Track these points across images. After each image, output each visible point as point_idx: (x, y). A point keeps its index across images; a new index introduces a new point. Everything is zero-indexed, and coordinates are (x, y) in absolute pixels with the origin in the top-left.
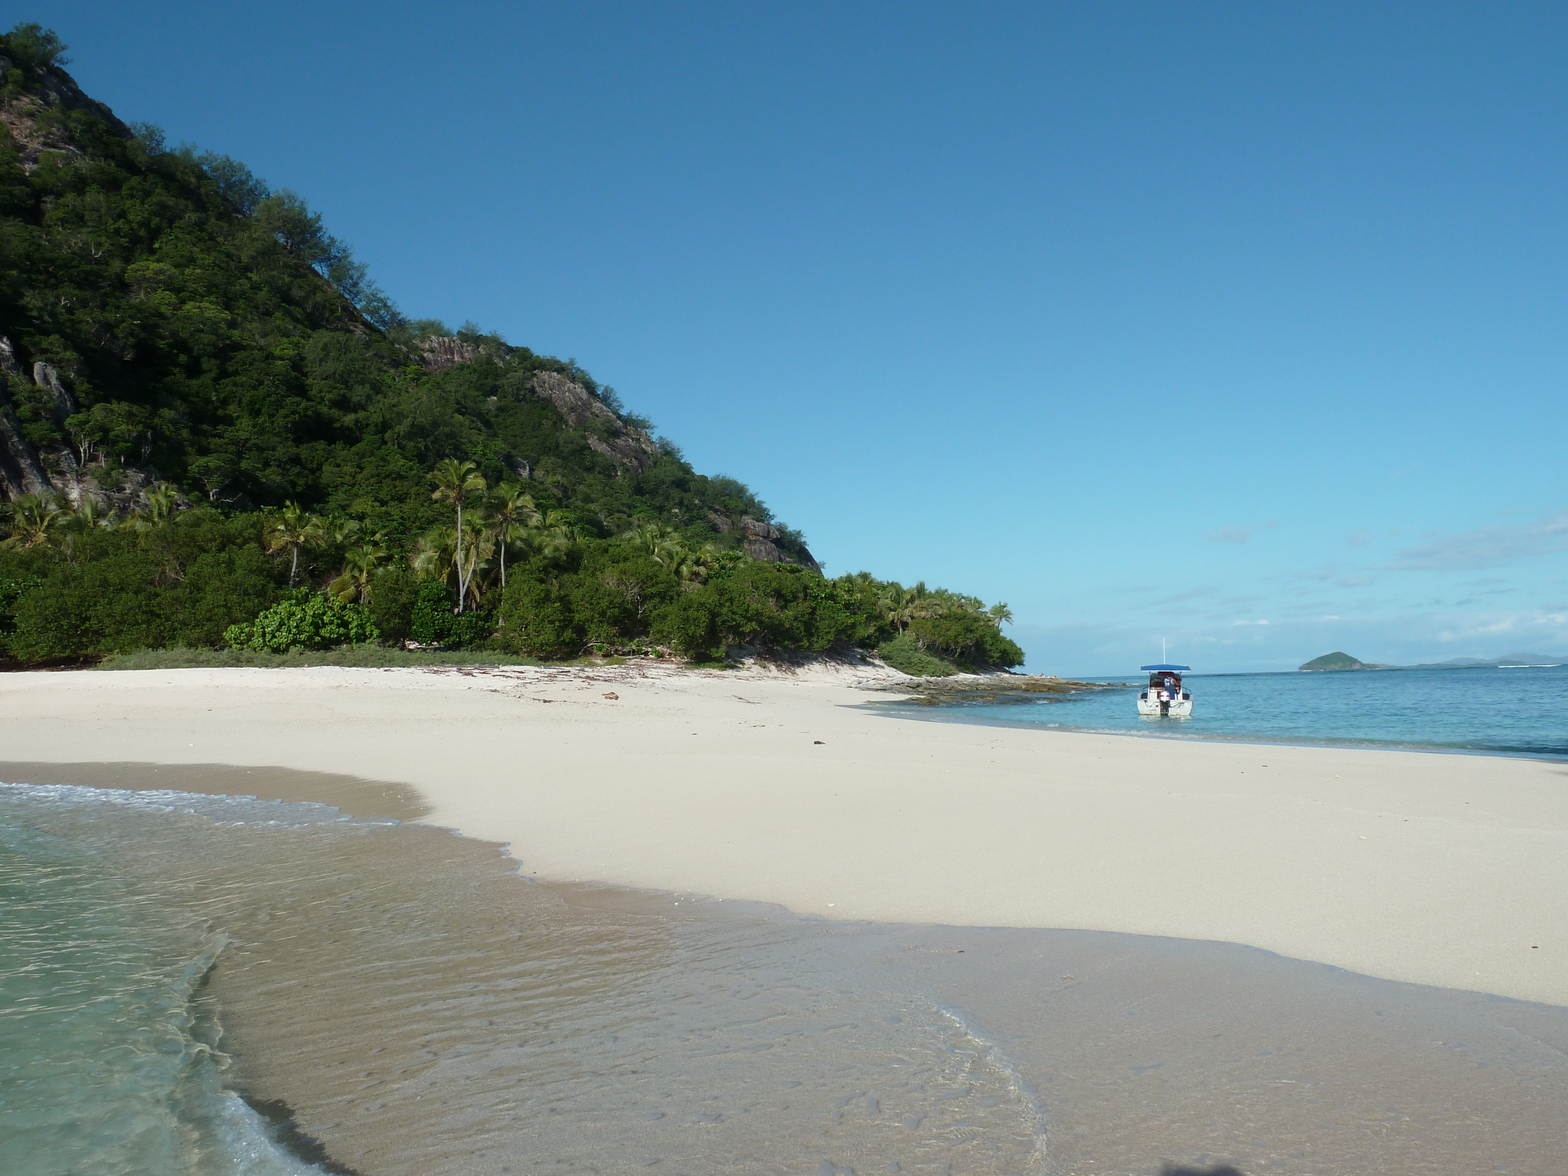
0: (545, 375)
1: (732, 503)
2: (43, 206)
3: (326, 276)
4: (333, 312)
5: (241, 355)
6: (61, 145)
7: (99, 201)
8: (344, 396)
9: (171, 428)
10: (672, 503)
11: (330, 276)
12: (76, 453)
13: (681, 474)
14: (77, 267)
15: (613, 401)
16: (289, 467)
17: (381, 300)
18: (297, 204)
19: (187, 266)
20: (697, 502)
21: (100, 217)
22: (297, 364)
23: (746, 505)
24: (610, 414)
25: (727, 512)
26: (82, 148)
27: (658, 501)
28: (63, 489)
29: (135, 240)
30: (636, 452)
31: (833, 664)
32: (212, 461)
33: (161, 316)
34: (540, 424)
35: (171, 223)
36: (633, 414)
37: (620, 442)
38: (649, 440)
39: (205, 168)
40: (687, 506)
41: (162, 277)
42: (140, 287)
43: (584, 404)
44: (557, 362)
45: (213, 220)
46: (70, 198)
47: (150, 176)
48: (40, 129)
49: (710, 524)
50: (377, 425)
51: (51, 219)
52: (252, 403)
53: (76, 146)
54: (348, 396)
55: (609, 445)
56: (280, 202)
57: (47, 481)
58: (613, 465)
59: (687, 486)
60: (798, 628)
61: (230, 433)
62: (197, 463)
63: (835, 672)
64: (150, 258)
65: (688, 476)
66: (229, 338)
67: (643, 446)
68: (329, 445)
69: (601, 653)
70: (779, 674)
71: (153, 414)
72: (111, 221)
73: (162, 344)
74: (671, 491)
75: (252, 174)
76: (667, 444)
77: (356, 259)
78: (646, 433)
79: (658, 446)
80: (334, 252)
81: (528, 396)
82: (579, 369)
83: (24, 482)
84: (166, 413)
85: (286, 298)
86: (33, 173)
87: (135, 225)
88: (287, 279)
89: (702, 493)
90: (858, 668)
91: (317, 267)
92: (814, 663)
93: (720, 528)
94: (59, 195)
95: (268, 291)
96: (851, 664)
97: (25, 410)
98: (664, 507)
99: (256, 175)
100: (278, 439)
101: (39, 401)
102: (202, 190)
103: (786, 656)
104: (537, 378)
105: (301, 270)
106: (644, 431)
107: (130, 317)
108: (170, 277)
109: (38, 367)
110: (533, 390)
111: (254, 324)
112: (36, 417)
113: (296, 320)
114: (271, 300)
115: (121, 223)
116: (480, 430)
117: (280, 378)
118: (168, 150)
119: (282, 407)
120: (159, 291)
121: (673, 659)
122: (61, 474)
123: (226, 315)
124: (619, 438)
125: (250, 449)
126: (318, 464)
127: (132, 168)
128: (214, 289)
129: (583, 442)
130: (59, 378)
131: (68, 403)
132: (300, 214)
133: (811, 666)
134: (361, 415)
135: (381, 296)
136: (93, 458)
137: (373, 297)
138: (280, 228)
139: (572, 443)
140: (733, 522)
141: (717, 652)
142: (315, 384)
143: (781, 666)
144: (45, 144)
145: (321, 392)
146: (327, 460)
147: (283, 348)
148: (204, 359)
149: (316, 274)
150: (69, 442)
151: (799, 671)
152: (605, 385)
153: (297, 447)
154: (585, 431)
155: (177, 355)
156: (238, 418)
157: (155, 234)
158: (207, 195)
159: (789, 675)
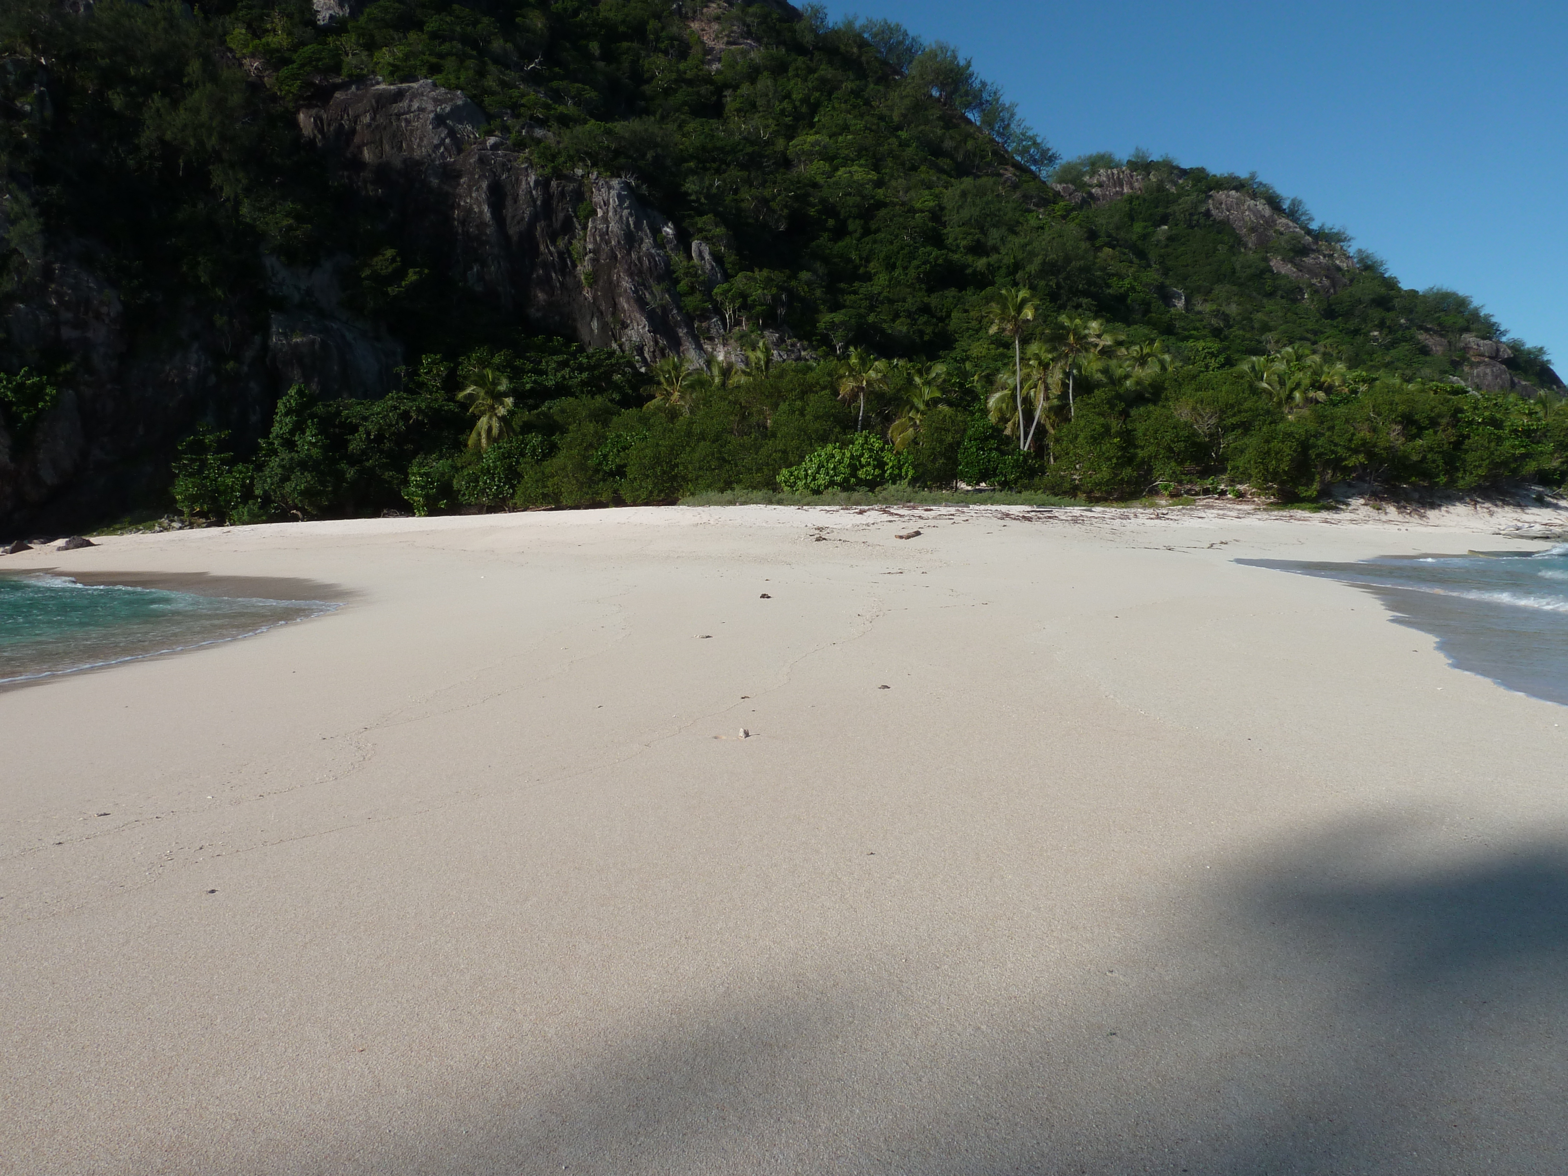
0: (1221, 195)
1: (1449, 320)
2: (724, 100)
3: (978, 123)
4: (983, 157)
5: (882, 212)
6: (741, 41)
7: (768, 86)
8: (978, 241)
9: (806, 289)
10: (1370, 325)
11: (983, 122)
12: (723, 319)
13: (1383, 291)
14: (742, 150)
15: (1302, 215)
16: (917, 317)
17: (1031, 138)
18: (949, 54)
19: (841, 134)
20: (1403, 321)
21: (769, 101)
22: (937, 215)
23: (1468, 321)
24: (1298, 230)
25: (1442, 330)
26: (758, 40)
27: (1352, 325)
28: (712, 353)
29: (798, 117)
30: (1328, 270)
31: (1487, 505)
32: (838, 317)
33: (815, 185)
34: (1215, 250)
35: (830, 94)
36: (1325, 227)
37: (1308, 260)
38: (1345, 255)
39: (866, 35)
40: (1389, 327)
41: (817, 148)
42: (800, 161)
43: (1267, 222)
44: (1236, 178)
45: (872, 86)
46: (745, 89)
47: (816, 53)
48: (723, 30)
49: (1419, 346)
50: (1008, 267)
51: (730, 110)
52: (888, 257)
53: (753, 39)
54: (983, 240)
55: (1295, 265)
56: (933, 55)
57: (699, 347)
58: (1299, 287)
59: (1391, 304)
60: (1434, 461)
61: (865, 288)
62: (826, 318)
63: (1487, 516)
64: (811, 132)
65: (1392, 293)
66: (873, 197)
67: (1338, 262)
68: (960, 291)
69: (1167, 493)
70: (1400, 518)
71: (794, 276)
72: (777, 103)
73: (812, 212)
74: (1370, 312)
75: (908, 32)
76: (1368, 257)
77: (1006, 99)
78: (1342, 247)
79: (1355, 260)
80: (985, 96)
81: (1202, 221)
82: (1261, 184)
83: (681, 349)
84: (805, 275)
85: (936, 150)
86: (718, 72)
87: (798, 103)
88: (939, 132)
89: (1408, 311)
90: (1527, 511)
91: (970, 116)
92: (1458, 504)
93: (1432, 349)
94: (736, 88)
95: (917, 147)
96: (1519, 505)
97: (682, 286)
98: (1360, 329)
99: (911, 33)
100: (908, 290)
101: (696, 275)
102: (864, 59)
103: (1416, 495)
104: (1213, 200)
105: (954, 121)
106: (1338, 246)
107: (785, 189)
108: (825, 147)
109: (695, 244)
110: (1208, 214)
111: (900, 180)
112: (692, 290)
113: (941, 171)
114: (917, 155)
115: (785, 104)
116: (1131, 262)
117: (918, 230)
118: (830, 25)
119: (914, 259)
120: (816, 161)
121: (1256, 499)
122: (711, 339)
123: (873, 176)
124: (1307, 255)
125: (882, 303)
126: (947, 312)
127: (800, 49)
128: (864, 152)
129: (1263, 265)
130: (711, 253)
131: (719, 275)
132: (952, 62)
133: (1451, 508)
134: (994, 258)
135: (1030, 133)
136: (738, 323)
137: (1024, 136)
138: (933, 81)
139: (1250, 267)
140: (1448, 342)
141: (1306, 491)
142: (952, 233)
143: (1405, 508)
144: (729, 43)
145: (956, 239)
146: (956, 306)
147: (924, 200)
148: (850, 221)
149: (969, 122)
150: (718, 311)
151: (1432, 514)
152: (1292, 197)
153: (929, 297)
154: (1267, 252)
155: (826, 221)
156: (875, 274)
157: (814, 108)
158: (868, 63)
159: (1415, 519)
